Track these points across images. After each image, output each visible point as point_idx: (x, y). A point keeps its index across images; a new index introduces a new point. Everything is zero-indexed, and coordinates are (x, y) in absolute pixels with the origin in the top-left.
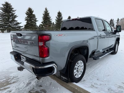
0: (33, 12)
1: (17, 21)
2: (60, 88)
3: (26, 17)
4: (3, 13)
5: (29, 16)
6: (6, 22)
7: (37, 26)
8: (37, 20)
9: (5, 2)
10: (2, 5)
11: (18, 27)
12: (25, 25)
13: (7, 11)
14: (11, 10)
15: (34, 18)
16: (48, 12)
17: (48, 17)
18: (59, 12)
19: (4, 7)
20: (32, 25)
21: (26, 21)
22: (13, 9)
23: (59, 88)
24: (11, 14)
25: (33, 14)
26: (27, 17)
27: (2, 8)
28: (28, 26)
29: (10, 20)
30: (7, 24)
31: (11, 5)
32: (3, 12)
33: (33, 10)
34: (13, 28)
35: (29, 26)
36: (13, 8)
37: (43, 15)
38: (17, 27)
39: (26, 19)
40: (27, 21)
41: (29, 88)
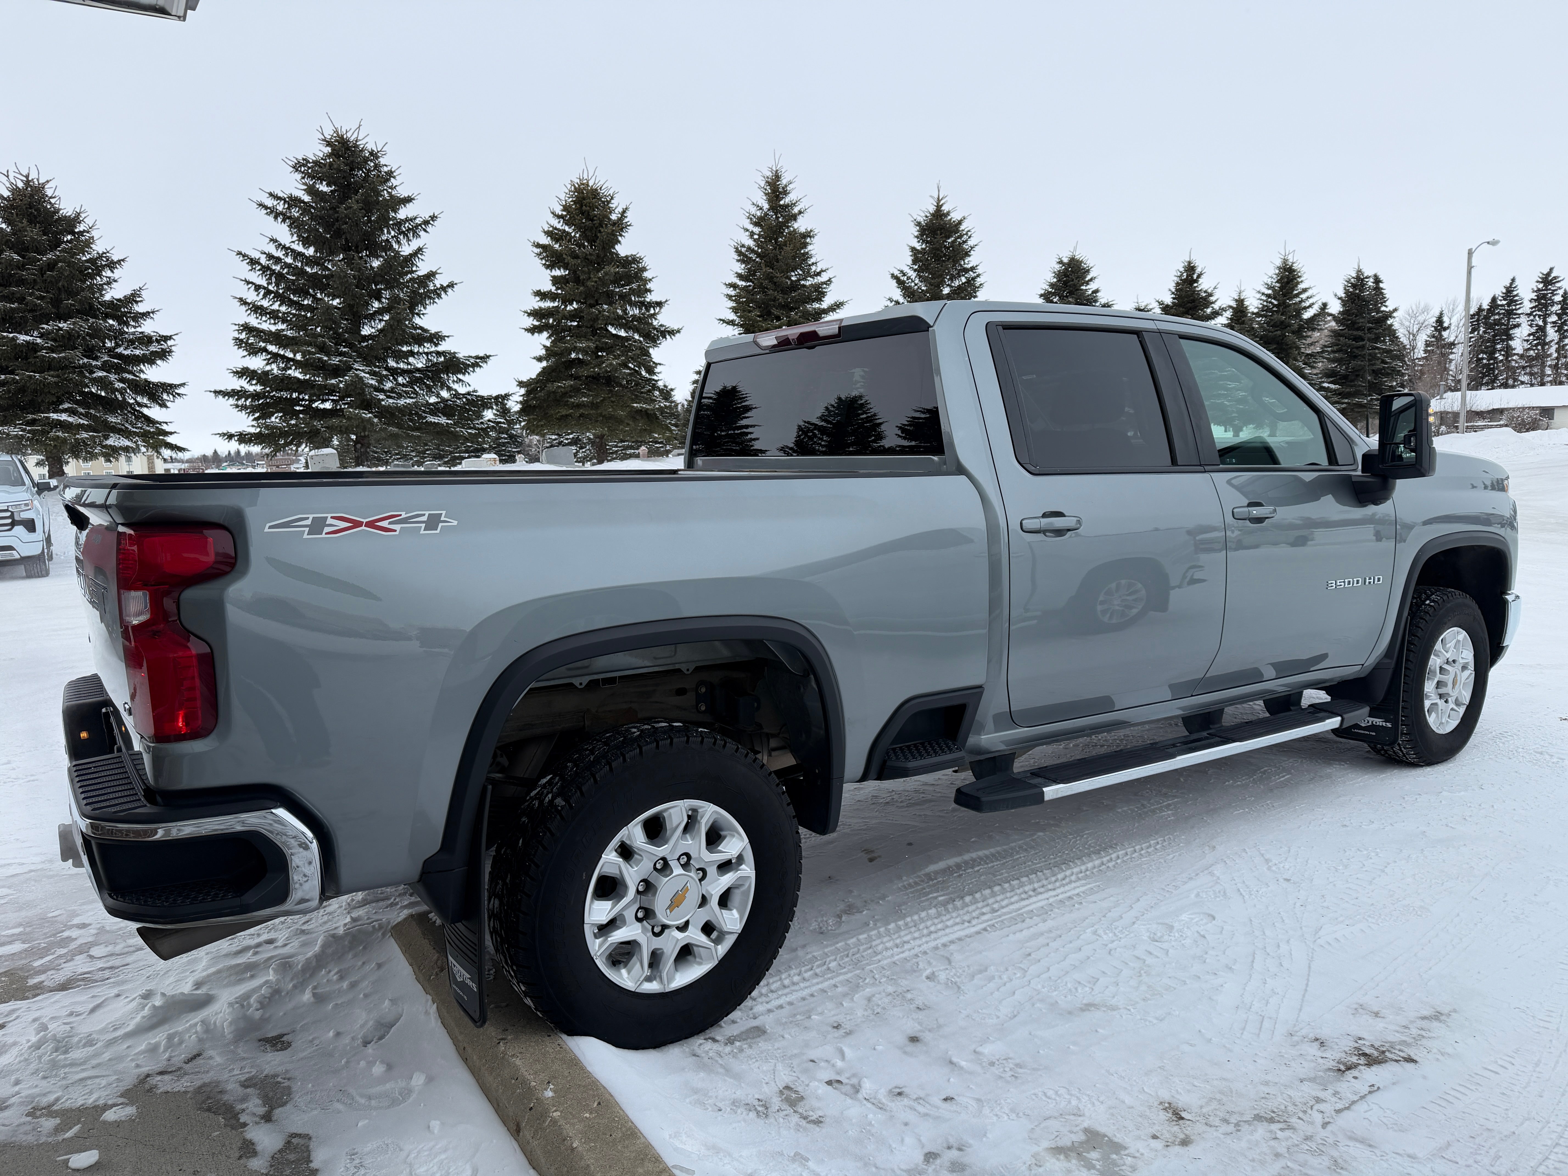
0: (620, 226)
1: (436, 338)
2: (430, 1080)
3: (542, 295)
4: (297, 255)
5: (577, 281)
6: (322, 349)
7: (667, 394)
8: (664, 319)
9: (329, 133)
10: (296, 167)
11: (445, 409)
12: (531, 387)
13: (338, 234)
14: (384, 222)
15: (624, 298)
16: (801, 225)
17: (795, 286)
18: (939, 214)
19: (311, 190)
20: (608, 380)
21: (543, 339)
22: (403, 213)
23: (418, 1080)
24: (376, 264)
25: (623, 249)
26: (547, 286)
27: (293, 201)
28: (559, 399)
29: (366, 331)
30: (337, 372)
31: (387, 161)
32: (306, 243)
33: (618, 205)
34: (389, 414)
35: (576, 390)
36: (402, 192)
37: (743, 256)
38: (434, 410)
39: (536, 314)
40: (557, 332)
41: (153, 1049)
